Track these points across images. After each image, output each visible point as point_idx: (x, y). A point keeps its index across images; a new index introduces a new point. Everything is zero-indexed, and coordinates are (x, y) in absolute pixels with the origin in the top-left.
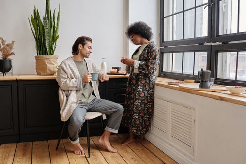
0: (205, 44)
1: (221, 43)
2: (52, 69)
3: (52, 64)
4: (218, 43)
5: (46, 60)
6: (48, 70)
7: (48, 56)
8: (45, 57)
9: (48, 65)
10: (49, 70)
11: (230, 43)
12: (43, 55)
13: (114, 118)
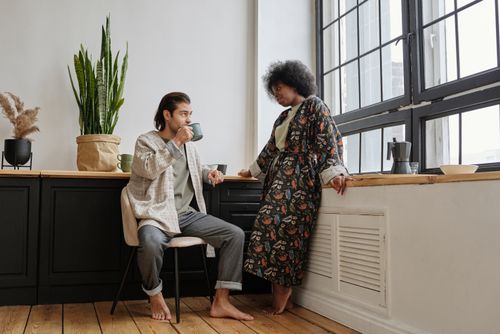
0: (400, 110)
1: (430, 103)
2: (108, 162)
3: (109, 152)
4: (424, 104)
5: (97, 144)
6: (100, 163)
7: (102, 137)
8: (96, 137)
9: (101, 153)
10: (103, 162)
11: (446, 99)
12: (92, 133)
13: (229, 260)
